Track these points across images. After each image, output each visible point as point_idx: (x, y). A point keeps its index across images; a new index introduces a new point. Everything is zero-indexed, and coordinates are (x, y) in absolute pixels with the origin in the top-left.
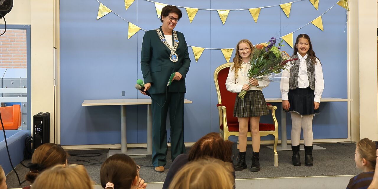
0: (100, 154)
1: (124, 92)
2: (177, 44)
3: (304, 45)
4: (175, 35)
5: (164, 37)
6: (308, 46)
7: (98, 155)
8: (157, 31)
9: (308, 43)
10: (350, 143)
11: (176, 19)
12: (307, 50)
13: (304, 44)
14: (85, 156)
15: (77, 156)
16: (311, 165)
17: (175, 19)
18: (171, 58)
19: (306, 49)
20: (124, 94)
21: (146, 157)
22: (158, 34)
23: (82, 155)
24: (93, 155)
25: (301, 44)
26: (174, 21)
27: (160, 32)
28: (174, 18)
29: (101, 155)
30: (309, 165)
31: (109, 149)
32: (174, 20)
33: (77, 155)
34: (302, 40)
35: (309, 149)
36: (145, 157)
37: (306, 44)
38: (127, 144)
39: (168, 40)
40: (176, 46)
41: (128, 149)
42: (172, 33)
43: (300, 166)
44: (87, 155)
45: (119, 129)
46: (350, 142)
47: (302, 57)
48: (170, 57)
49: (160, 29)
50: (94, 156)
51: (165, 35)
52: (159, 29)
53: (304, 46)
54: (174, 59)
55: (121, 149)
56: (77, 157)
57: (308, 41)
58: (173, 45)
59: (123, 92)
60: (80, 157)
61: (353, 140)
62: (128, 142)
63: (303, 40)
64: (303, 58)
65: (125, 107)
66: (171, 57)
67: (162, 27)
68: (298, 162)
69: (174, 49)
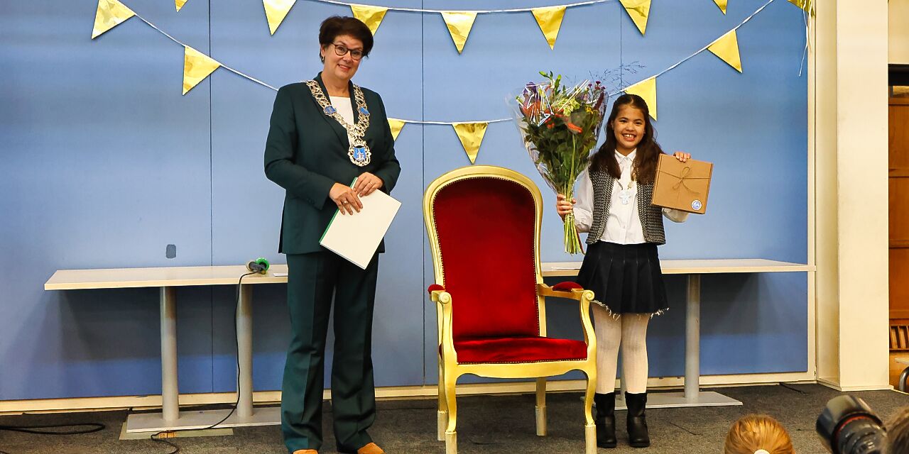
0: (99, 427)
1: (174, 247)
2: (365, 120)
3: (630, 126)
4: (359, 96)
5: (329, 101)
6: (640, 129)
7: (97, 427)
8: (310, 85)
9: (643, 119)
10: (814, 384)
11: (354, 52)
12: (638, 139)
13: (631, 123)
14: (55, 433)
15: (32, 432)
16: (645, 444)
17: (351, 51)
18: (351, 158)
19: (635, 136)
20: (171, 251)
21: (232, 434)
22: (313, 92)
23: (49, 430)
24: (81, 430)
25: (624, 121)
26: (348, 56)
27: (318, 89)
28: (348, 50)
29: (103, 427)
30: (639, 444)
31: (130, 411)
32: (349, 52)
33: (32, 429)
34: (626, 111)
35: (636, 401)
36: (230, 432)
37: (637, 122)
38: (180, 393)
39: (341, 108)
40: (363, 125)
41: (183, 409)
42: (350, 89)
43: (614, 447)
44: (62, 429)
45: (156, 353)
46: (815, 382)
47: (624, 157)
48: (349, 154)
49: (319, 80)
50: (82, 433)
51: (330, 97)
52: (315, 79)
53: (631, 128)
54: (360, 158)
55: (161, 411)
56: (31, 435)
57: (642, 114)
58: (356, 121)
59: (168, 245)
60: (39, 435)
61: (822, 377)
62: (182, 389)
63: (630, 111)
64: (627, 159)
65: (175, 292)
66: (351, 154)
67: (322, 75)
68: (610, 438)
69: (360, 131)
